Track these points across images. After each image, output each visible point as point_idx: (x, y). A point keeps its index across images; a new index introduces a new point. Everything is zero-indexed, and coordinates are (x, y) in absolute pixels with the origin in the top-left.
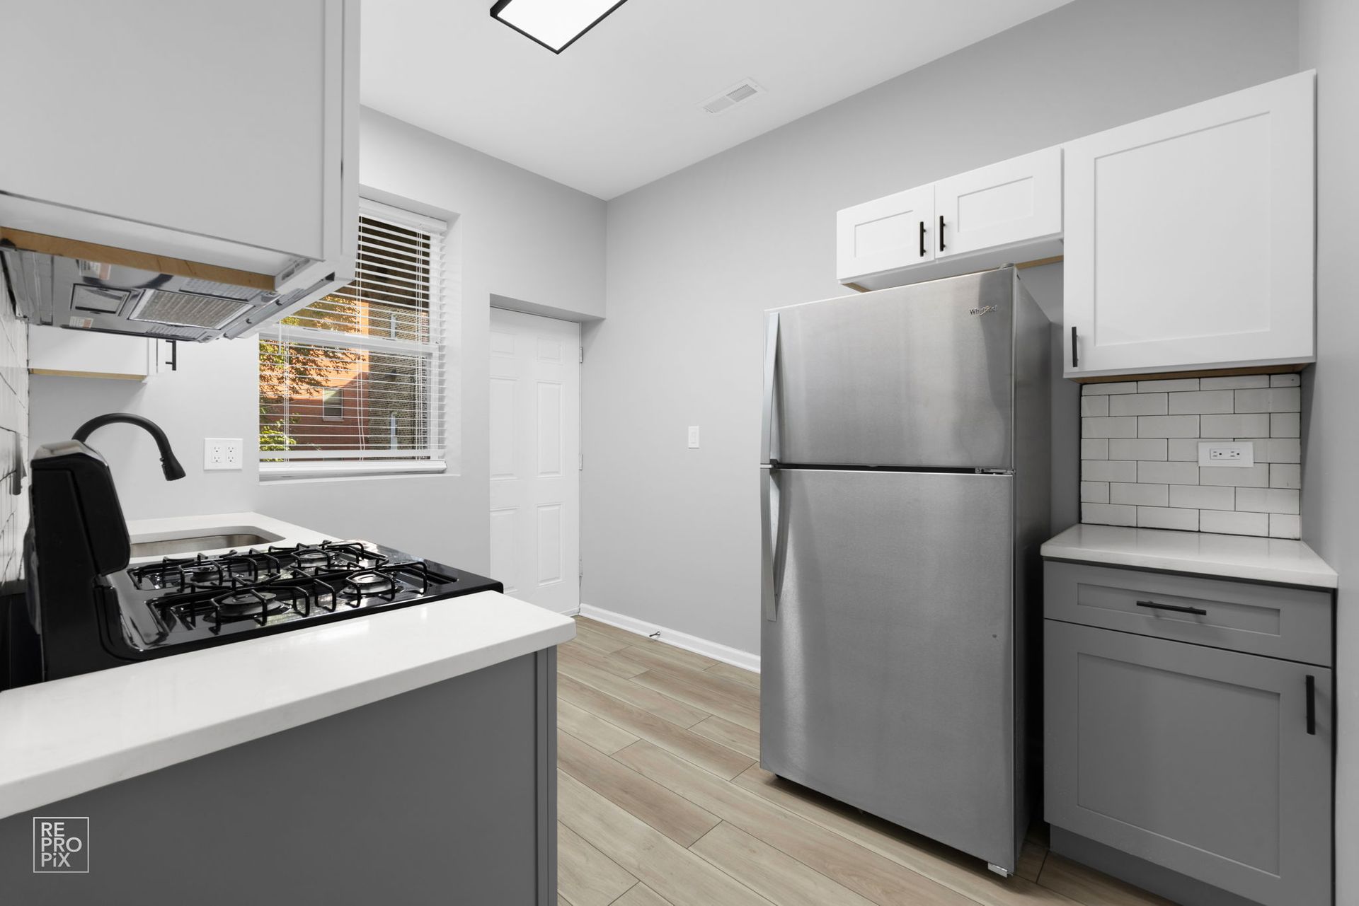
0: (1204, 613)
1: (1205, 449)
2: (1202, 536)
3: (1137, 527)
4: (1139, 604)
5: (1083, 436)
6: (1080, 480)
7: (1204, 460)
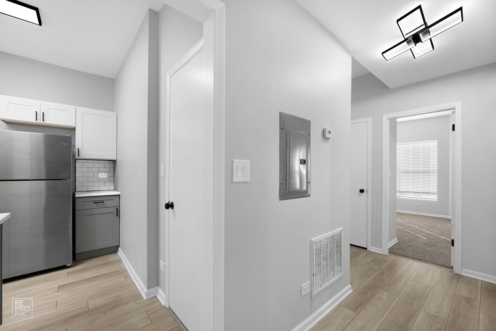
0: (104, 202)
1: (100, 174)
2: (99, 191)
3: (88, 191)
4: (94, 203)
5: (76, 171)
6: (76, 182)
7: (100, 177)
